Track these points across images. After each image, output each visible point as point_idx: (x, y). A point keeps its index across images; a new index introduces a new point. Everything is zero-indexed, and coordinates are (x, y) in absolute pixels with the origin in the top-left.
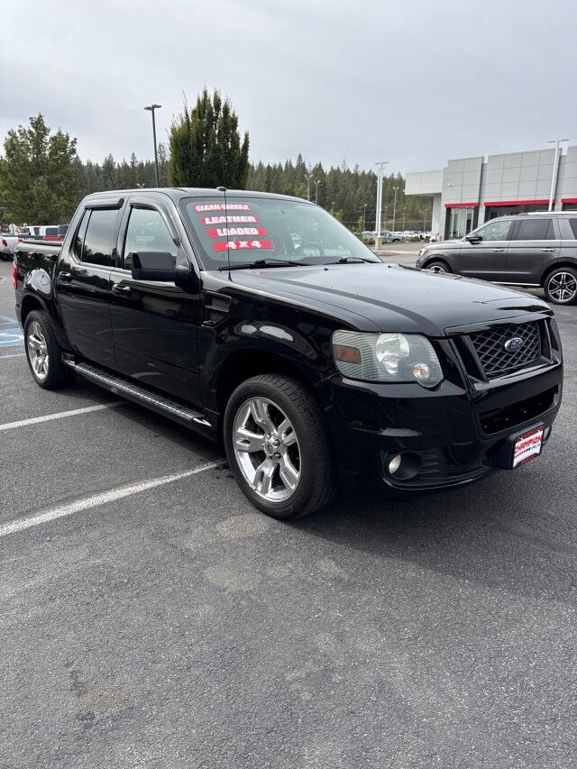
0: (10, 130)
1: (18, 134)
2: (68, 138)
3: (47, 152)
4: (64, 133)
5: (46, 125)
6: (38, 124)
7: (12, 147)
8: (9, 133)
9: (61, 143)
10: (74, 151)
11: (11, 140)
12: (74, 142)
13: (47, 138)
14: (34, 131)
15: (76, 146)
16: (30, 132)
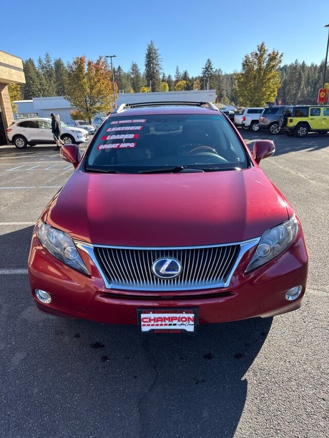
0: (246, 55)
1: (250, 56)
2: (277, 54)
3: (265, 64)
4: (276, 51)
5: (266, 48)
6: (262, 49)
7: (246, 64)
8: (246, 57)
9: (273, 57)
10: (280, 61)
11: (246, 60)
12: (282, 56)
13: (265, 56)
14: (258, 53)
15: (282, 58)
16: (256, 54)
